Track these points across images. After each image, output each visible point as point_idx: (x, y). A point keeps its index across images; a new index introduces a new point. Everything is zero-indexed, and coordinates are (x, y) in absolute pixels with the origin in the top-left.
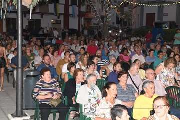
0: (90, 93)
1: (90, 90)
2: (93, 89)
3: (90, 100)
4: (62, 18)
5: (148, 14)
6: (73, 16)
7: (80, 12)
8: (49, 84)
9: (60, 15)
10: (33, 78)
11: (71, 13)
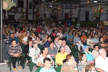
0: (35, 52)
1: (35, 50)
2: (37, 50)
3: (35, 55)
4: (25, 15)
5: (65, 14)
6: (30, 13)
7: (33, 11)
8: (15, 47)
9: (24, 13)
10: (8, 44)
11: (29, 12)
